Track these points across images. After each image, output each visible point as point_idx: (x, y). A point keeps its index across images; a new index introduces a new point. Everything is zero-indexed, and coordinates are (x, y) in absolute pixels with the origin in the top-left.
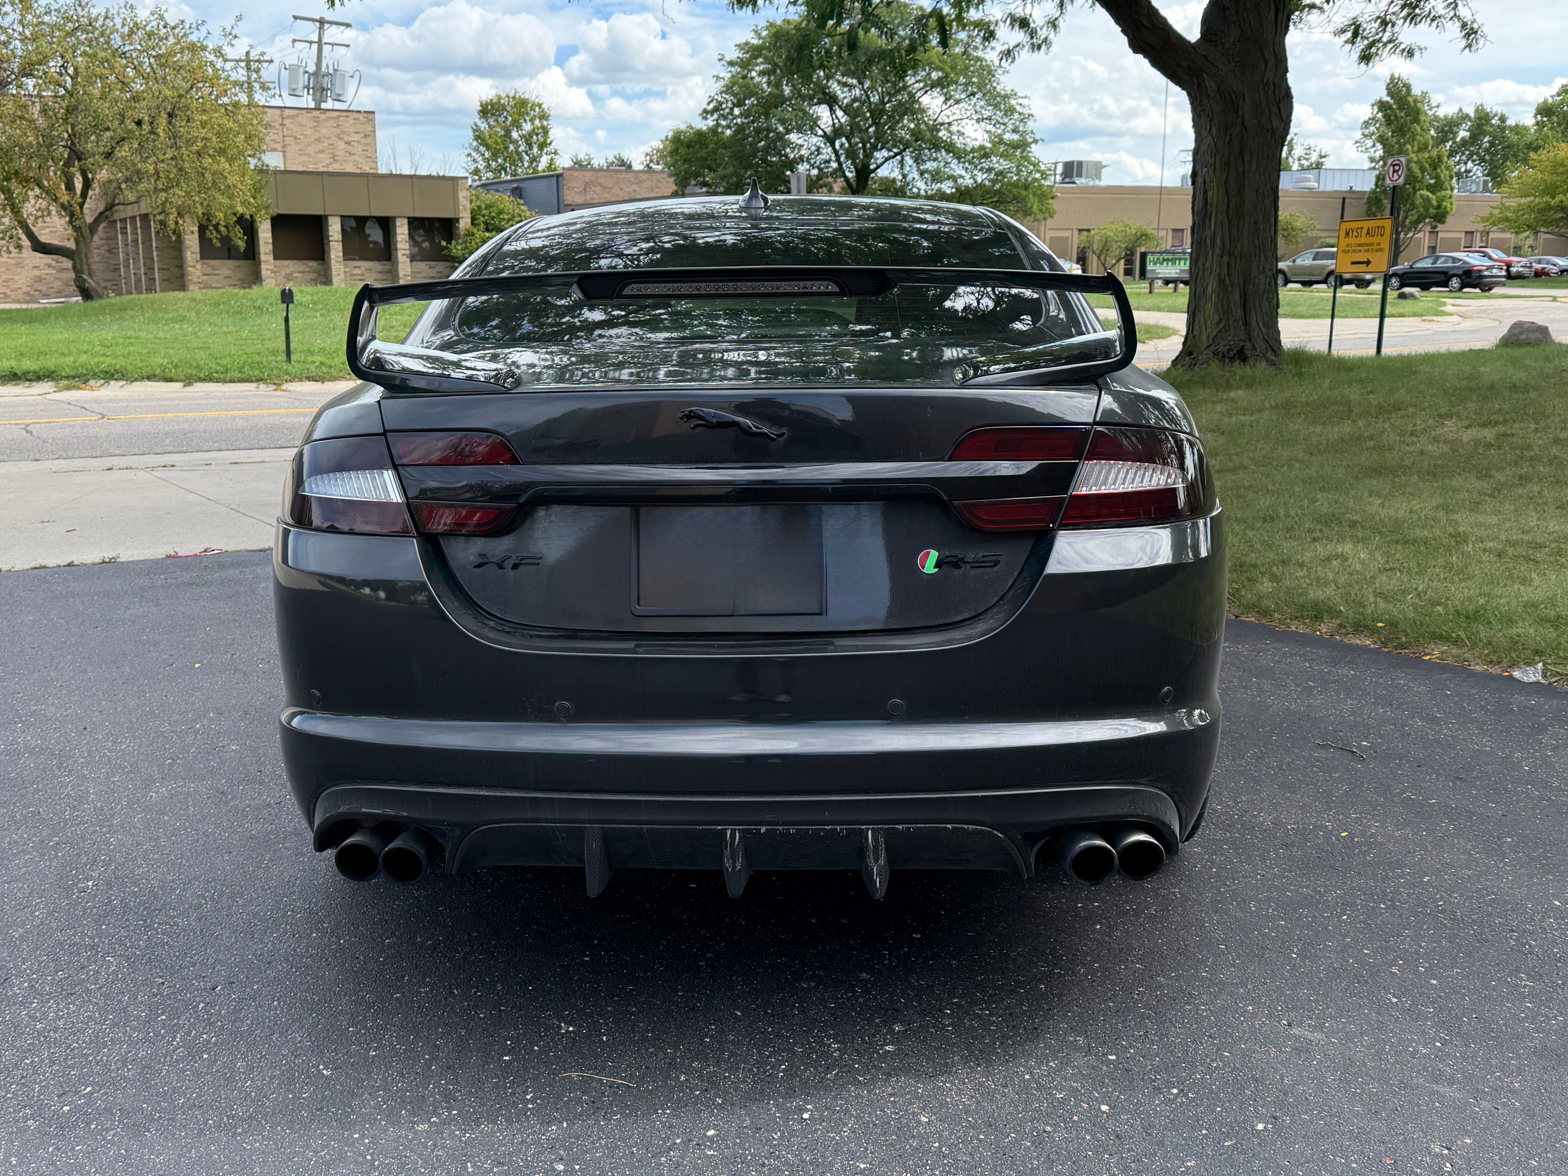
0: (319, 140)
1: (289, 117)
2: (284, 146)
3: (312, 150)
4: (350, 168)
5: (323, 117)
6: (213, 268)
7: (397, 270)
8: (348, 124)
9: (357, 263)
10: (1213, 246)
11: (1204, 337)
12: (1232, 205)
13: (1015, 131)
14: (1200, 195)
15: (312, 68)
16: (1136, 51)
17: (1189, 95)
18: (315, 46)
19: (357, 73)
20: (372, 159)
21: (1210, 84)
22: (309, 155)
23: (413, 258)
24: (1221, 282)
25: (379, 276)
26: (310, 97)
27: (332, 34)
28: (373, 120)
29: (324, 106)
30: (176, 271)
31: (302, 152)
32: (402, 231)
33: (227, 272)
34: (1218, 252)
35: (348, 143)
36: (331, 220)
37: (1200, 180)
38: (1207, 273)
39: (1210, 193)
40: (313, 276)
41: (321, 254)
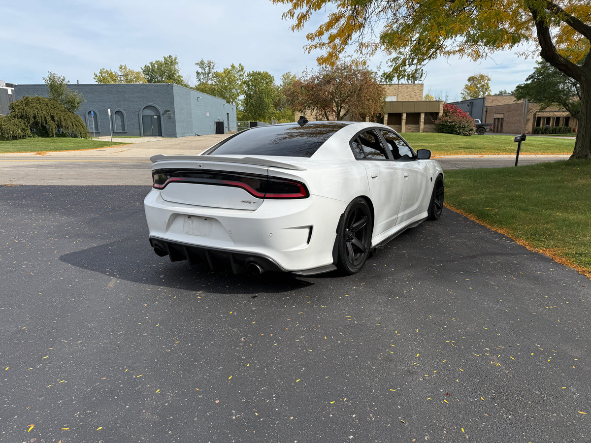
0: (407, 92)
1: (400, 86)
2: (398, 94)
3: (405, 95)
4: (415, 100)
5: (409, 86)
7: (420, 127)
8: (416, 87)
9: (409, 125)
12: (588, 114)
20: (421, 97)
21: (583, 79)
23: (425, 124)
24: (583, 136)
25: (414, 129)
28: (423, 86)
31: (402, 96)
32: (423, 116)
34: (583, 127)
35: (415, 93)
36: (403, 114)
40: (397, 129)
41: (400, 123)
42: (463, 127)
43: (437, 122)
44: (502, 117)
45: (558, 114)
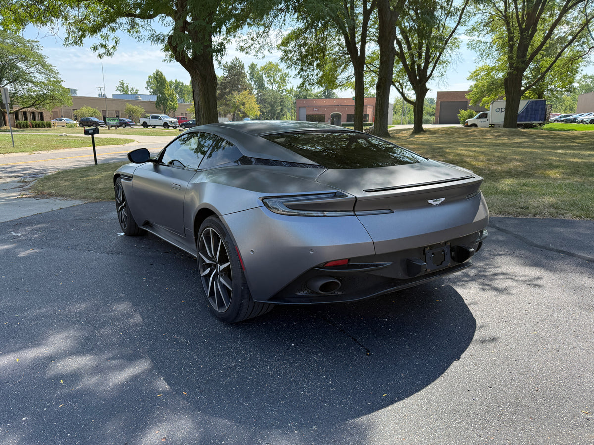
17: (191, 74)
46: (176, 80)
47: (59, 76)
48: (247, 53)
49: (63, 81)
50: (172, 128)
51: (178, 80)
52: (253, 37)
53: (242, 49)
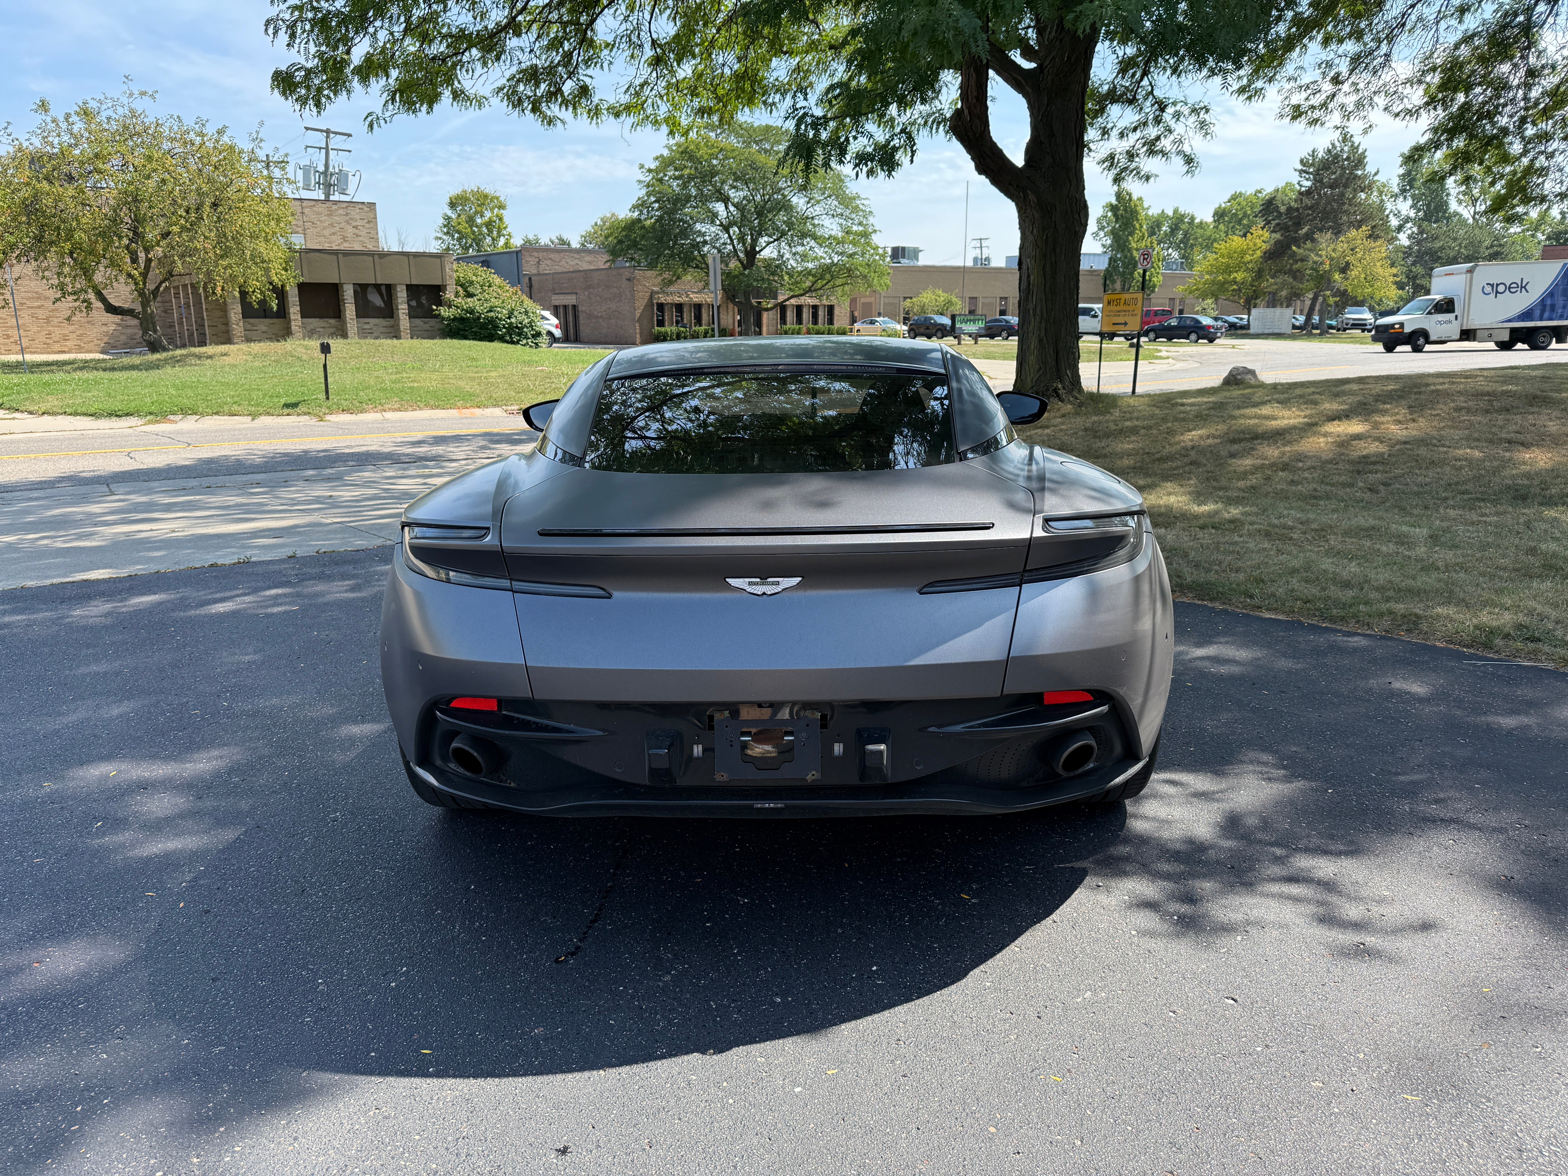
0: (332, 225)
1: (306, 207)
2: (304, 230)
3: (326, 232)
4: (357, 247)
5: (334, 207)
6: (253, 325)
7: (398, 325)
8: (355, 213)
9: (366, 320)
10: (1034, 315)
11: (1029, 380)
13: (860, 224)
14: (1025, 278)
15: (321, 168)
16: (980, 173)
17: (1017, 205)
18: (323, 151)
19: (358, 174)
20: (375, 240)
21: (1032, 197)
22: (325, 236)
23: (411, 317)
24: (1041, 341)
25: (384, 330)
26: (321, 191)
27: (336, 142)
28: (375, 210)
29: (332, 198)
30: (223, 327)
31: (319, 235)
32: (402, 295)
33: (264, 328)
34: (1038, 319)
35: (355, 227)
36: (345, 287)
37: (1024, 267)
38: (1030, 334)
39: (1032, 277)
40: (332, 330)
41: (337, 313)
42: (517, 327)
43: (445, 312)
44: (574, 302)
45: (696, 298)
46: (1176, 211)
47: (871, 220)
48: (1314, 122)
49: (875, 231)
50: (1122, 339)
51: (1182, 210)
52: (1338, 74)
53: (1297, 113)
